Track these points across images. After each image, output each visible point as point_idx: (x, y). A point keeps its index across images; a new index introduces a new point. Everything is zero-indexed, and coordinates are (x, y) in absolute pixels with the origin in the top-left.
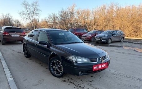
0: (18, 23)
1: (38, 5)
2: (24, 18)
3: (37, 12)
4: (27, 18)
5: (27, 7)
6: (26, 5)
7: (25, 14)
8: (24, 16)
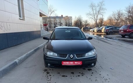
0: (86, 23)
1: (104, 5)
2: (90, 18)
3: (102, 11)
4: (93, 18)
5: (94, 8)
6: (92, 6)
7: (91, 15)
8: (90, 16)
